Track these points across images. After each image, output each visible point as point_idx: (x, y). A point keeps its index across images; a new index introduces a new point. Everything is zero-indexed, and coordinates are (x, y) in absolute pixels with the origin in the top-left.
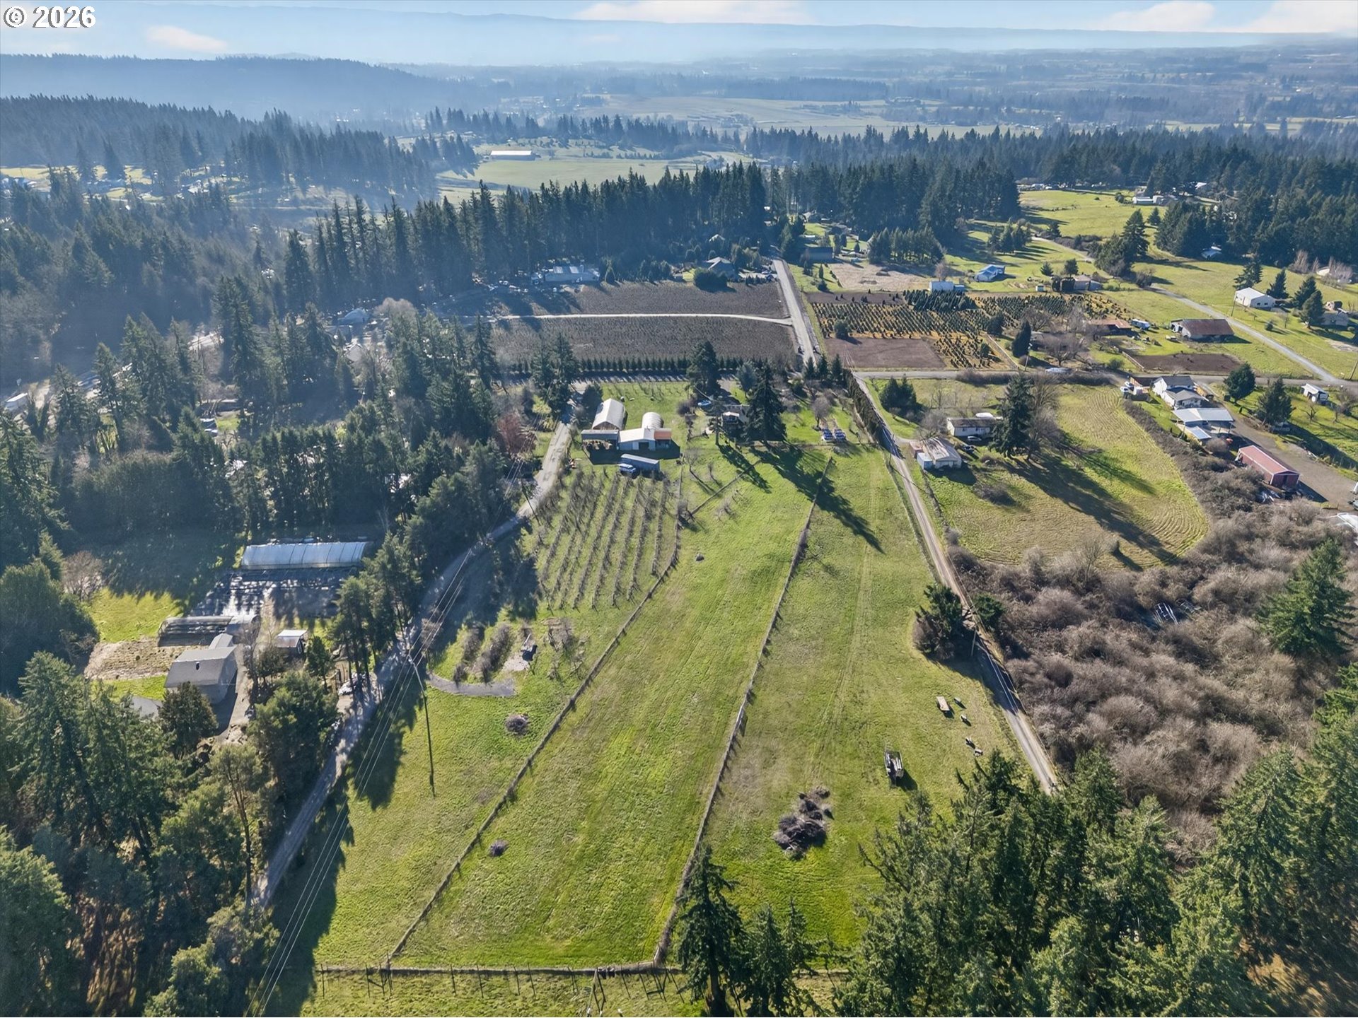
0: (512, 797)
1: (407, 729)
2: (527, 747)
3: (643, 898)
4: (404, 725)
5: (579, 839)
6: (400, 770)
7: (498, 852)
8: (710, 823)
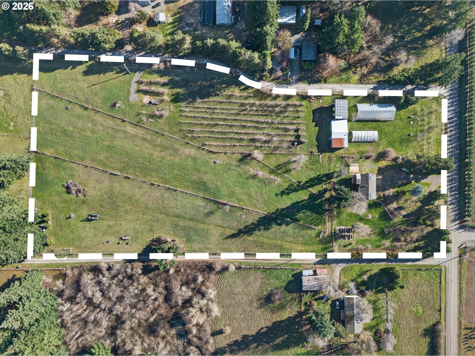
0: (86, 109)
1: (115, 72)
2: (106, 109)
3: (52, 147)
4: (116, 70)
5: (71, 129)
6: (98, 75)
7: (67, 108)
8: (75, 164)
